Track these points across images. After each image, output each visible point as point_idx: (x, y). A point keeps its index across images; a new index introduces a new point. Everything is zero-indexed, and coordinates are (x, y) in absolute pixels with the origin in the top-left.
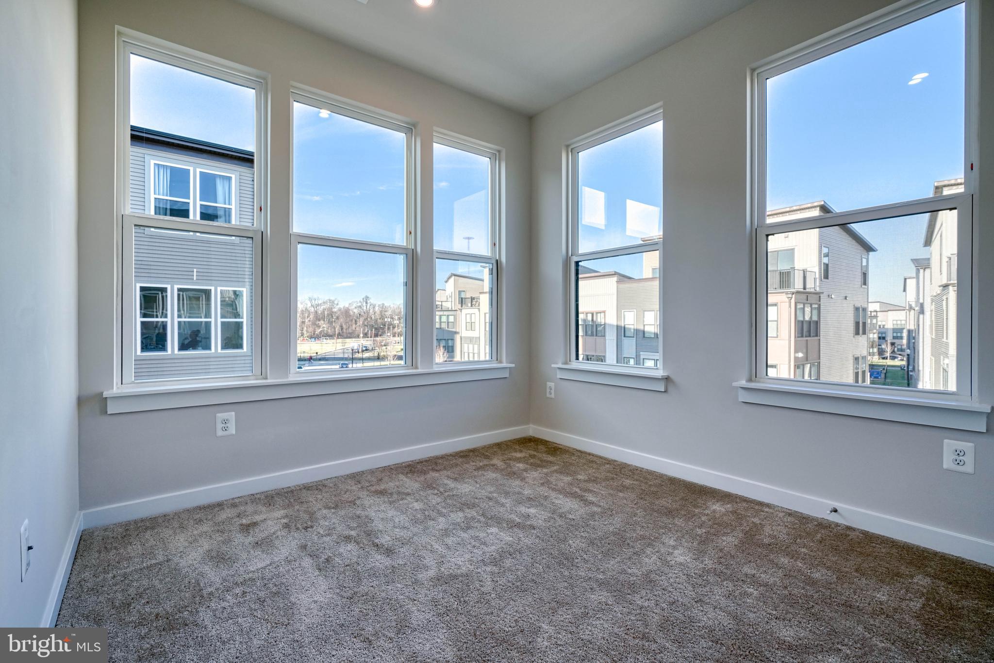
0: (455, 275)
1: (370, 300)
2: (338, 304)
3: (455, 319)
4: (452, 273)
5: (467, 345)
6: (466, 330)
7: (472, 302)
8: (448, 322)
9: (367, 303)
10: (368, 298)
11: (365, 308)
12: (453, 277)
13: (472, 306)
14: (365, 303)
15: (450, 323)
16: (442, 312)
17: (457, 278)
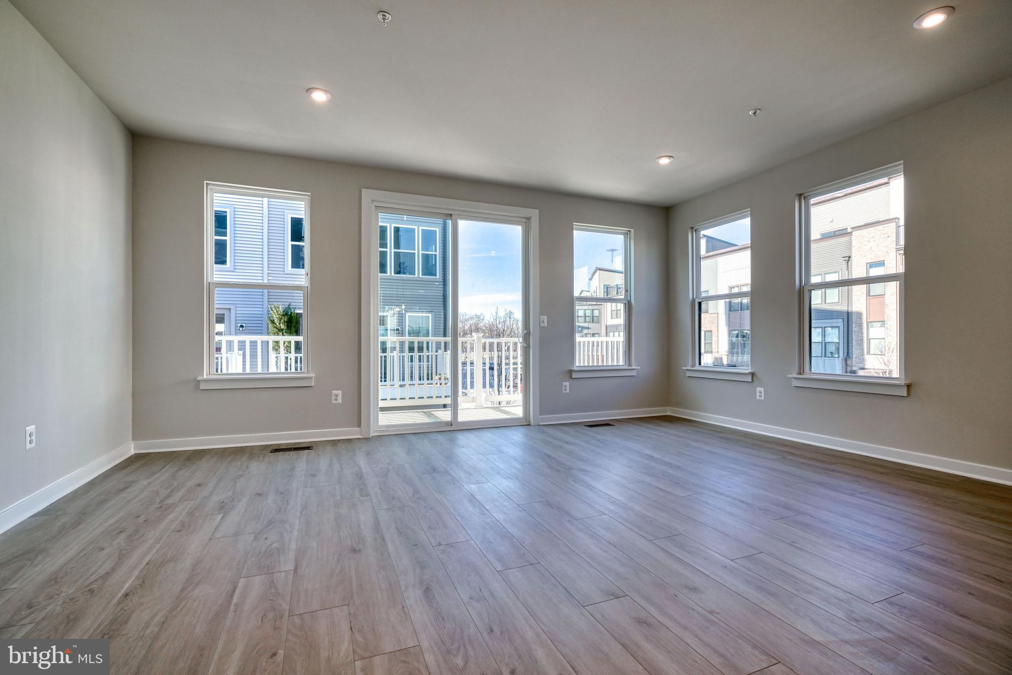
0: (600, 269)
1: (514, 315)
2: (483, 319)
3: (600, 313)
4: (596, 268)
5: (612, 333)
6: (612, 318)
7: (617, 291)
8: (593, 317)
9: (510, 318)
10: (511, 313)
11: (508, 323)
12: (598, 271)
13: (617, 294)
14: (508, 318)
15: (595, 317)
16: (587, 306)
17: (601, 272)
